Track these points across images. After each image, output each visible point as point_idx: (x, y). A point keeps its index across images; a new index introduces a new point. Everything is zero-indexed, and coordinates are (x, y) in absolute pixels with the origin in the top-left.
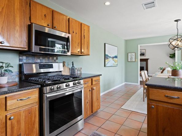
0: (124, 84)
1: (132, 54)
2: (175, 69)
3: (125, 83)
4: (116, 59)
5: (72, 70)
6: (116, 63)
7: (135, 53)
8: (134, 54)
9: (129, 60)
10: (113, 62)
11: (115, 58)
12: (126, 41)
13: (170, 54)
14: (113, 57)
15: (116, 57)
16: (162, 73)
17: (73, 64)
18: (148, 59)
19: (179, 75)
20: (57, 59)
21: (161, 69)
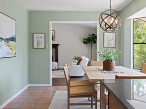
0: (26, 87)
1: (41, 35)
2: (109, 60)
3: (29, 85)
4: (14, 43)
6: (14, 52)
7: (45, 34)
8: (43, 36)
9: (35, 46)
10: (8, 49)
11: (10, 42)
13: (84, 39)
14: (8, 40)
15: (13, 39)
16: (78, 64)
18: (58, 45)
19: (113, 68)
21: (76, 59)
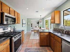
3: (27, 31)
5: (14, 29)
7: (30, 22)
12: (27, 19)
13: (37, 23)
15: (25, 24)
17: (14, 27)
18: (32, 24)
20: (8, 25)
